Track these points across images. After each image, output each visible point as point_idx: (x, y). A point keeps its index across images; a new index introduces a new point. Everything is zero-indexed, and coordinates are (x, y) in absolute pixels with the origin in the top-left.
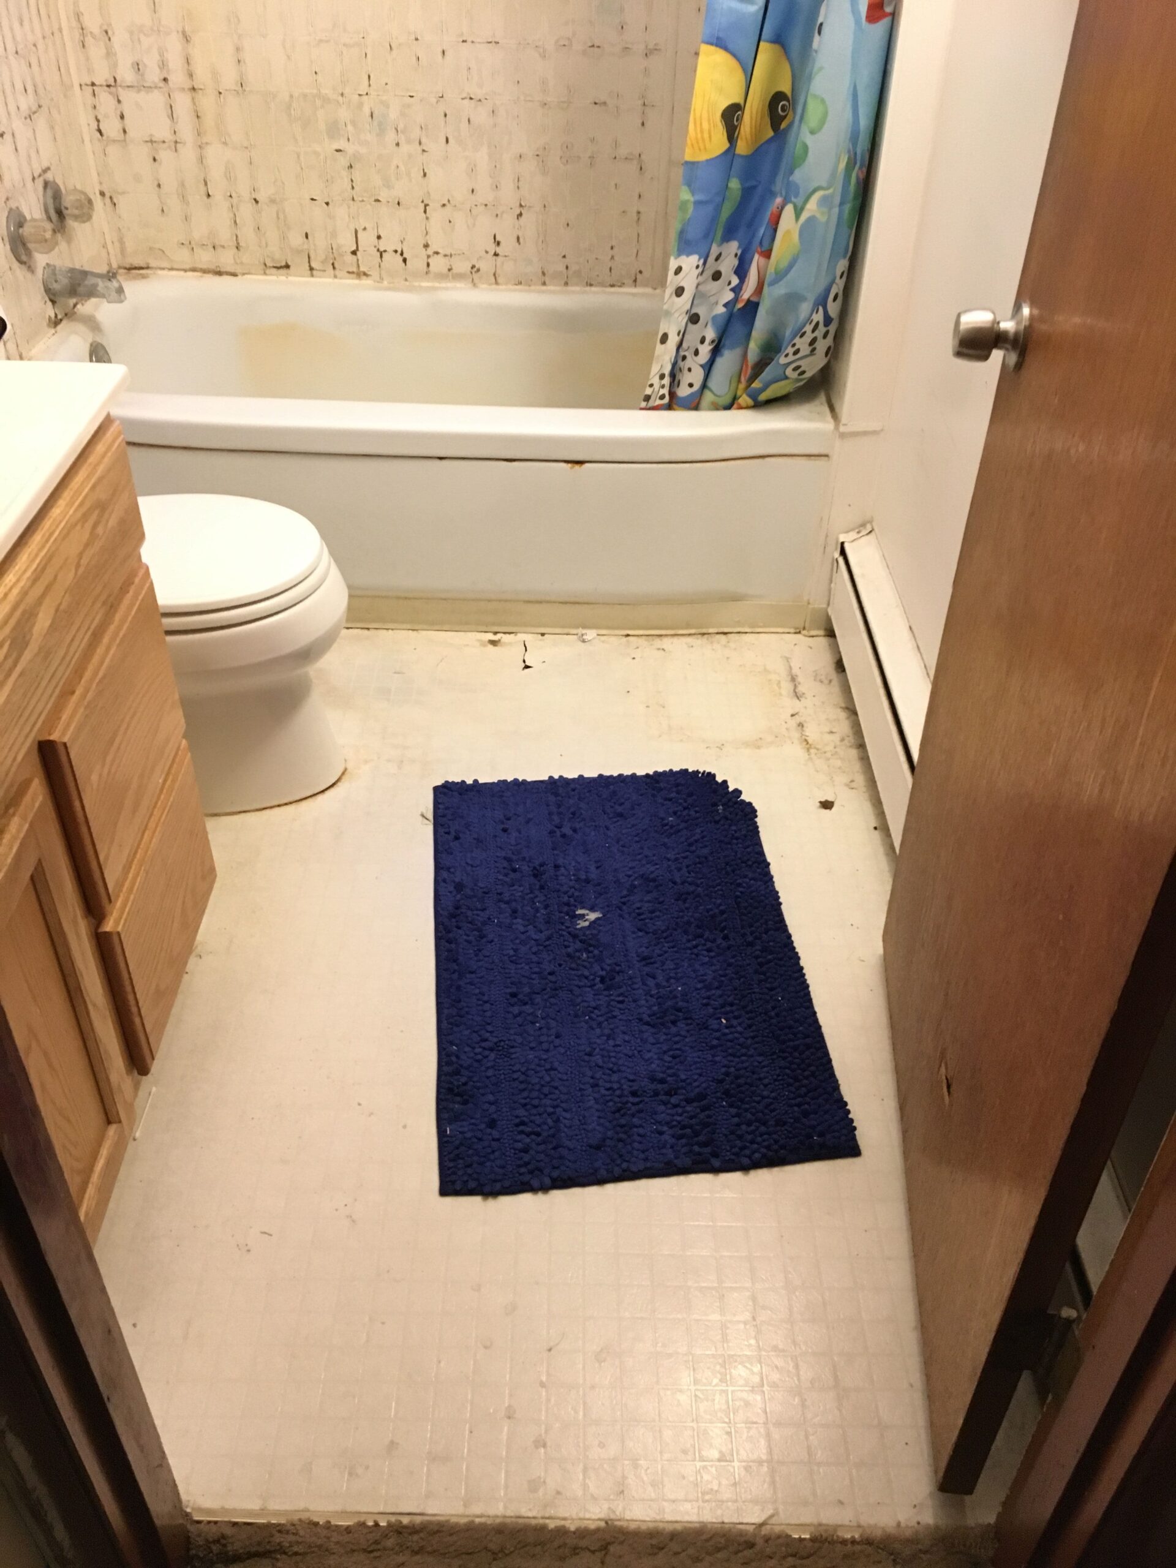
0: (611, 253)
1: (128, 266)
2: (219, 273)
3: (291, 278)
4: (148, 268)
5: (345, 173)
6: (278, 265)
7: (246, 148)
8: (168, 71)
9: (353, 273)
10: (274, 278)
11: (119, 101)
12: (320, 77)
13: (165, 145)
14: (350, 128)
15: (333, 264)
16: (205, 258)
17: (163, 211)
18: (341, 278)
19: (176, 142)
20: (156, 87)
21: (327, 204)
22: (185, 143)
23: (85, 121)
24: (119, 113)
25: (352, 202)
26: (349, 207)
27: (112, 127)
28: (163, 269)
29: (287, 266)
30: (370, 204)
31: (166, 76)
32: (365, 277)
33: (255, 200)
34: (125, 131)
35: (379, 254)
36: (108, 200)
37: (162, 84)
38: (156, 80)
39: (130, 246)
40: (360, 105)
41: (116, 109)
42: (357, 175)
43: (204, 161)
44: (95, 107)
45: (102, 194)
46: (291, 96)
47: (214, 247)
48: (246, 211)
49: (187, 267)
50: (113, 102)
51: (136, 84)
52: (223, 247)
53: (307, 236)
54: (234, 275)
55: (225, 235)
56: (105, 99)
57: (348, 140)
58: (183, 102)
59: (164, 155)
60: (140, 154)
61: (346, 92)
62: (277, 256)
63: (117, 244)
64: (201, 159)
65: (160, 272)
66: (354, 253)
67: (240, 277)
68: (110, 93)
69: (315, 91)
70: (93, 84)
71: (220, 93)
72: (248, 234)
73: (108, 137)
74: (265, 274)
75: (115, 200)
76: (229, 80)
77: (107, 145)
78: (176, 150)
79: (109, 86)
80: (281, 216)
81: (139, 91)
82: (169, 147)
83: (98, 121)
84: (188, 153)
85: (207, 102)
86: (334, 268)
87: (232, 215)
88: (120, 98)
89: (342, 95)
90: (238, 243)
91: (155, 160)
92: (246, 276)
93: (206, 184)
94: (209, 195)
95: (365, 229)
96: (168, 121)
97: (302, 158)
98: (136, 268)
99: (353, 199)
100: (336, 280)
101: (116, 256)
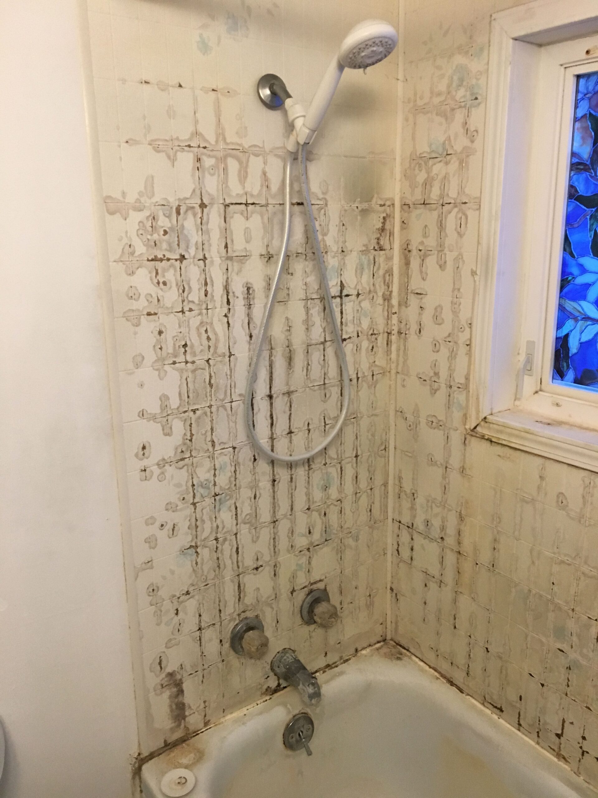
1: (397, 642)
2: (452, 683)
3: (501, 720)
4: (408, 650)
5: (563, 670)
6: (495, 705)
7: (488, 610)
8: (445, 534)
9: (554, 750)
10: (488, 712)
11: (412, 539)
12: (555, 588)
13: (434, 580)
14: (575, 638)
15: (538, 732)
16: (445, 667)
17: (424, 620)
18: (542, 748)
19: (441, 581)
20: (436, 541)
21: (543, 685)
22: (446, 585)
23: (390, 541)
24: (410, 547)
25: (564, 696)
26: (561, 699)
27: (405, 553)
28: (417, 657)
29: (501, 710)
30: (581, 708)
31: (443, 536)
32: (563, 760)
33: (487, 649)
34: (412, 559)
35: (581, 751)
36: (394, 595)
37: (440, 540)
38: (437, 536)
39: (401, 630)
40: (587, 627)
41: (409, 543)
42: (573, 678)
43: (457, 603)
44: (398, 536)
45: (392, 589)
46: (530, 591)
47: (452, 663)
48: (479, 652)
49: (432, 665)
50: (408, 538)
51: (424, 533)
52: (458, 667)
53: (521, 698)
54: (461, 691)
55: (461, 660)
56: (405, 537)
57: (572, 647)
58: (450, 558)
59: (433, 586)
60: (418, 579)
61: (577, 609)
62: (495, 697)
63: (394, 624)
64: (455, 601)
65: (414, 658)
66: (559, 736)
67: (464, 695)
68: (409, 532)
69: (550, 597)
70: (400, 522)
71: (477, 564)
72: (477, 669)
73: (402, 557)
74: (483, 704)
75: (398, 597)
76: (485, 557)
77: (400, 562)
78: (440, 587)
79: (408, 527)
80: (504, 672)
81: (425, 539)
82: (436, 582)
83: (398, 545)
84: (447, 593)
85: (467, 566)
86: (538, 736)
87: (468, 649)
88: (413, 537)
89: (573, 610)
90: (468, 671)
91: (426, 585)
92: (469, 697)
93: (455, 619)
94: (455, 627)
95: (572, 723)
96: (439, 566)
97: (529, 639)
98: (401, 646)
99: (566, 695)
100: (537, 746)
101: (391, 631)
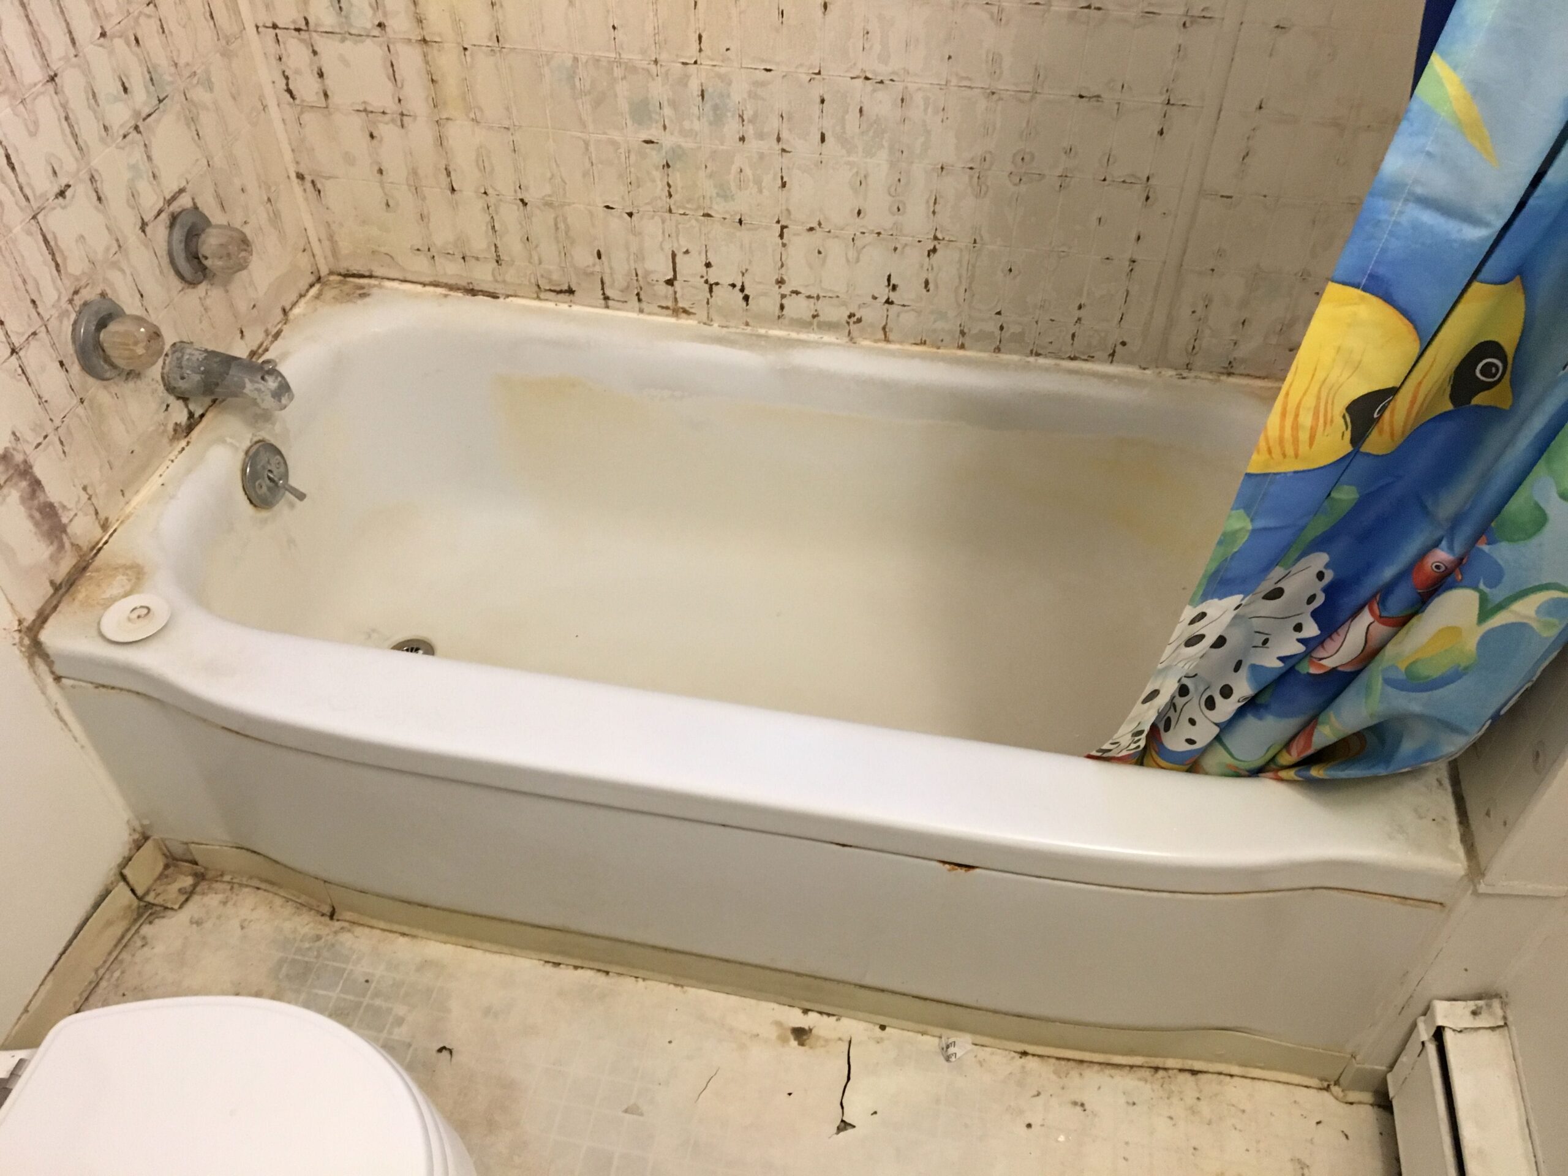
0: (1077, 314)
1: (343, 271)
2: (472, 292)
3: (575, 308)
4: (371, 277)
5: (657, 174)
6: (558, 289)
7: (508, 129)
8: (385, 14)
9: (667, 308)
10: (550, 305)
11: (315, 53)
12: (619, 34)
13: (387, 118)
14: (667, 111)
15: (638, 294)
16: (451, 270)
17: (388, 205)
18: (650, 314)
19: (402, 114)
20: (368, 36)
21: (630, 215)
22: (415, 117)
23: (267, 77)
24: (316, 70)
25: (667, 215)
26: (663, 222)
27: (307, 87)
28: (393, 280)
29: (571, 291)
30: (697, 220)
31: (382, 20)
32: (684, 315)
33: (522, 200)
34: (326, 95)
35: (707, 287)
36: (309, 185)
37: (376, 32)
38: (369, 26)
39: (345, 247)
40: (684, 81)
41: (311, 64)
42: (677, 178)
43: (445, 143)
44: (280, 59)
45: (300, 177)
46: (576, 59)
47: (464, 258)
48: (509, 214)
49: (427, 280)
50: (306, 53)
51: (337, 30)
52: (477, 259)
53: (599, 255)
54: (495, 296)
55: (480, 243)
56: (296, 52)
57: (665, 127)
58: (409, 60)
59: (387, 131)
60: (352, 128)
61: (663, 57)
62: (555, 277)
63: (326, 243)
64: (440, 140)
65: (388, 284)
66: (670, 283)
67: (501, 300)
68: (302, 41)
69: (613, 55)
70: (275, 26)
71: (465, 49)
72: (513, 245)
73: (303, 101)
74: (538, 298)
75: (319, 186)
76: (479, 30)
77: (302, 112)
78: (402, 126)
79: (298, 30)
80: (562, 226)
81: (343, 40)
82: (393, 121)
83: (287, 78)
84: (421, 131)
85: (447, 61)
86: (639, 300)
87: (488, 218)
88: (316, 48)
89: (656, 62)
90: (498, 256)
91: (372, 136)
92: (511, 299)
93: (449, 174)
94: (453, 190)
95: (687, 252)
96: (390, 85)
97: (592, 148)
98: (354, 276)
99: (670, 211)
100: (641, 316)
101: (325, 258)
